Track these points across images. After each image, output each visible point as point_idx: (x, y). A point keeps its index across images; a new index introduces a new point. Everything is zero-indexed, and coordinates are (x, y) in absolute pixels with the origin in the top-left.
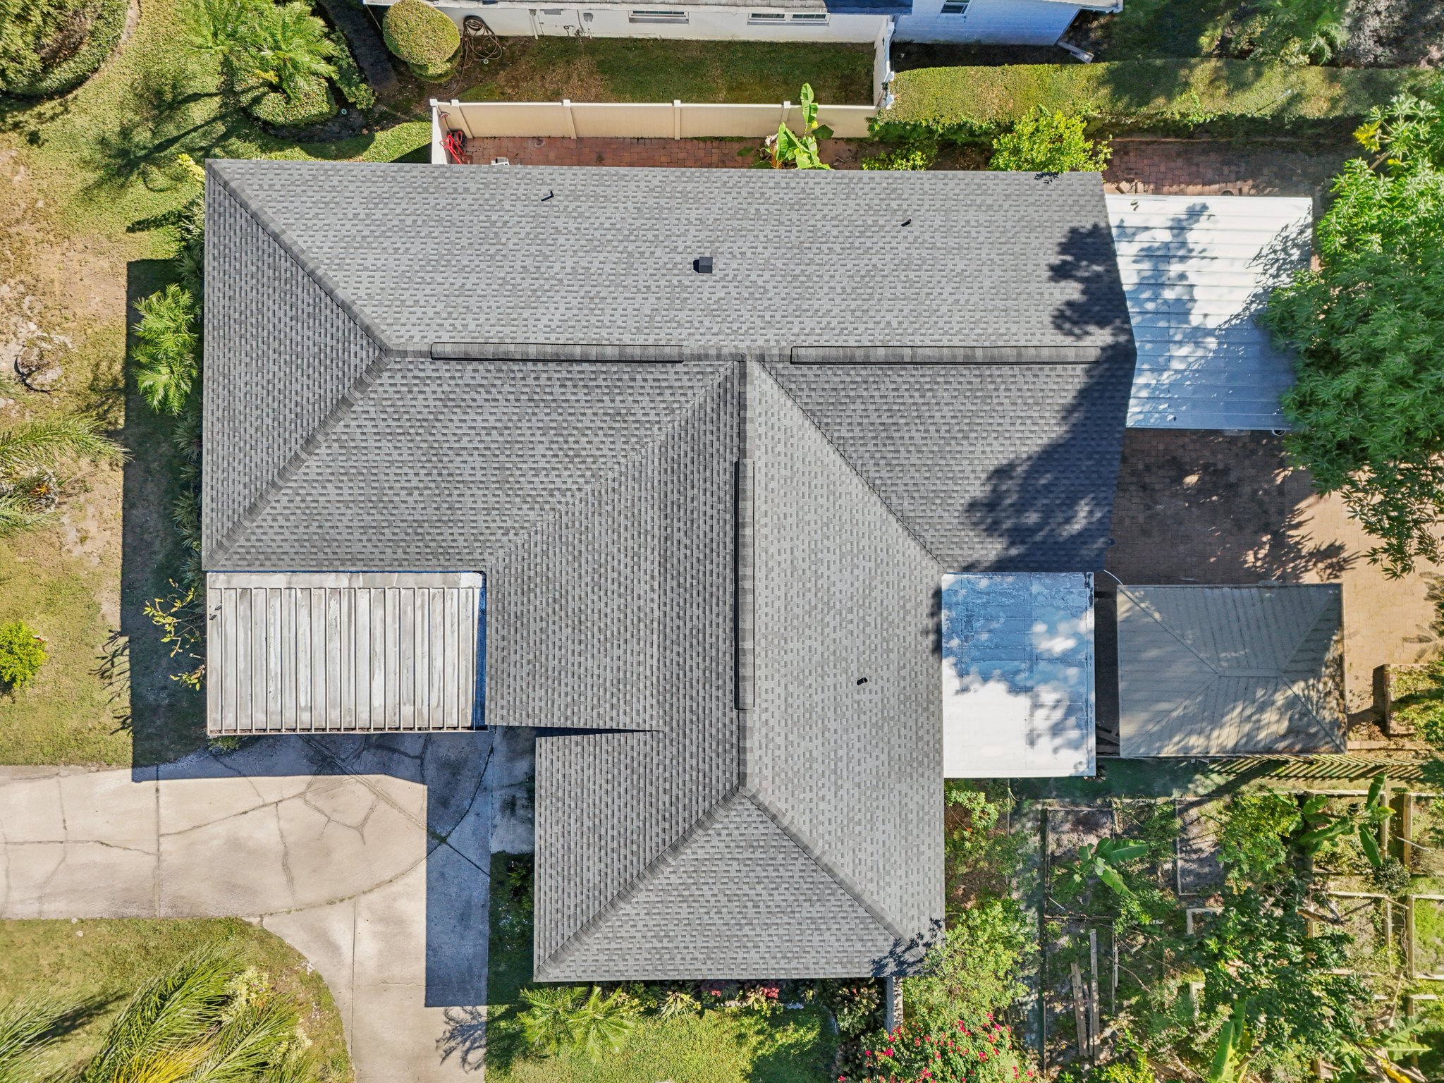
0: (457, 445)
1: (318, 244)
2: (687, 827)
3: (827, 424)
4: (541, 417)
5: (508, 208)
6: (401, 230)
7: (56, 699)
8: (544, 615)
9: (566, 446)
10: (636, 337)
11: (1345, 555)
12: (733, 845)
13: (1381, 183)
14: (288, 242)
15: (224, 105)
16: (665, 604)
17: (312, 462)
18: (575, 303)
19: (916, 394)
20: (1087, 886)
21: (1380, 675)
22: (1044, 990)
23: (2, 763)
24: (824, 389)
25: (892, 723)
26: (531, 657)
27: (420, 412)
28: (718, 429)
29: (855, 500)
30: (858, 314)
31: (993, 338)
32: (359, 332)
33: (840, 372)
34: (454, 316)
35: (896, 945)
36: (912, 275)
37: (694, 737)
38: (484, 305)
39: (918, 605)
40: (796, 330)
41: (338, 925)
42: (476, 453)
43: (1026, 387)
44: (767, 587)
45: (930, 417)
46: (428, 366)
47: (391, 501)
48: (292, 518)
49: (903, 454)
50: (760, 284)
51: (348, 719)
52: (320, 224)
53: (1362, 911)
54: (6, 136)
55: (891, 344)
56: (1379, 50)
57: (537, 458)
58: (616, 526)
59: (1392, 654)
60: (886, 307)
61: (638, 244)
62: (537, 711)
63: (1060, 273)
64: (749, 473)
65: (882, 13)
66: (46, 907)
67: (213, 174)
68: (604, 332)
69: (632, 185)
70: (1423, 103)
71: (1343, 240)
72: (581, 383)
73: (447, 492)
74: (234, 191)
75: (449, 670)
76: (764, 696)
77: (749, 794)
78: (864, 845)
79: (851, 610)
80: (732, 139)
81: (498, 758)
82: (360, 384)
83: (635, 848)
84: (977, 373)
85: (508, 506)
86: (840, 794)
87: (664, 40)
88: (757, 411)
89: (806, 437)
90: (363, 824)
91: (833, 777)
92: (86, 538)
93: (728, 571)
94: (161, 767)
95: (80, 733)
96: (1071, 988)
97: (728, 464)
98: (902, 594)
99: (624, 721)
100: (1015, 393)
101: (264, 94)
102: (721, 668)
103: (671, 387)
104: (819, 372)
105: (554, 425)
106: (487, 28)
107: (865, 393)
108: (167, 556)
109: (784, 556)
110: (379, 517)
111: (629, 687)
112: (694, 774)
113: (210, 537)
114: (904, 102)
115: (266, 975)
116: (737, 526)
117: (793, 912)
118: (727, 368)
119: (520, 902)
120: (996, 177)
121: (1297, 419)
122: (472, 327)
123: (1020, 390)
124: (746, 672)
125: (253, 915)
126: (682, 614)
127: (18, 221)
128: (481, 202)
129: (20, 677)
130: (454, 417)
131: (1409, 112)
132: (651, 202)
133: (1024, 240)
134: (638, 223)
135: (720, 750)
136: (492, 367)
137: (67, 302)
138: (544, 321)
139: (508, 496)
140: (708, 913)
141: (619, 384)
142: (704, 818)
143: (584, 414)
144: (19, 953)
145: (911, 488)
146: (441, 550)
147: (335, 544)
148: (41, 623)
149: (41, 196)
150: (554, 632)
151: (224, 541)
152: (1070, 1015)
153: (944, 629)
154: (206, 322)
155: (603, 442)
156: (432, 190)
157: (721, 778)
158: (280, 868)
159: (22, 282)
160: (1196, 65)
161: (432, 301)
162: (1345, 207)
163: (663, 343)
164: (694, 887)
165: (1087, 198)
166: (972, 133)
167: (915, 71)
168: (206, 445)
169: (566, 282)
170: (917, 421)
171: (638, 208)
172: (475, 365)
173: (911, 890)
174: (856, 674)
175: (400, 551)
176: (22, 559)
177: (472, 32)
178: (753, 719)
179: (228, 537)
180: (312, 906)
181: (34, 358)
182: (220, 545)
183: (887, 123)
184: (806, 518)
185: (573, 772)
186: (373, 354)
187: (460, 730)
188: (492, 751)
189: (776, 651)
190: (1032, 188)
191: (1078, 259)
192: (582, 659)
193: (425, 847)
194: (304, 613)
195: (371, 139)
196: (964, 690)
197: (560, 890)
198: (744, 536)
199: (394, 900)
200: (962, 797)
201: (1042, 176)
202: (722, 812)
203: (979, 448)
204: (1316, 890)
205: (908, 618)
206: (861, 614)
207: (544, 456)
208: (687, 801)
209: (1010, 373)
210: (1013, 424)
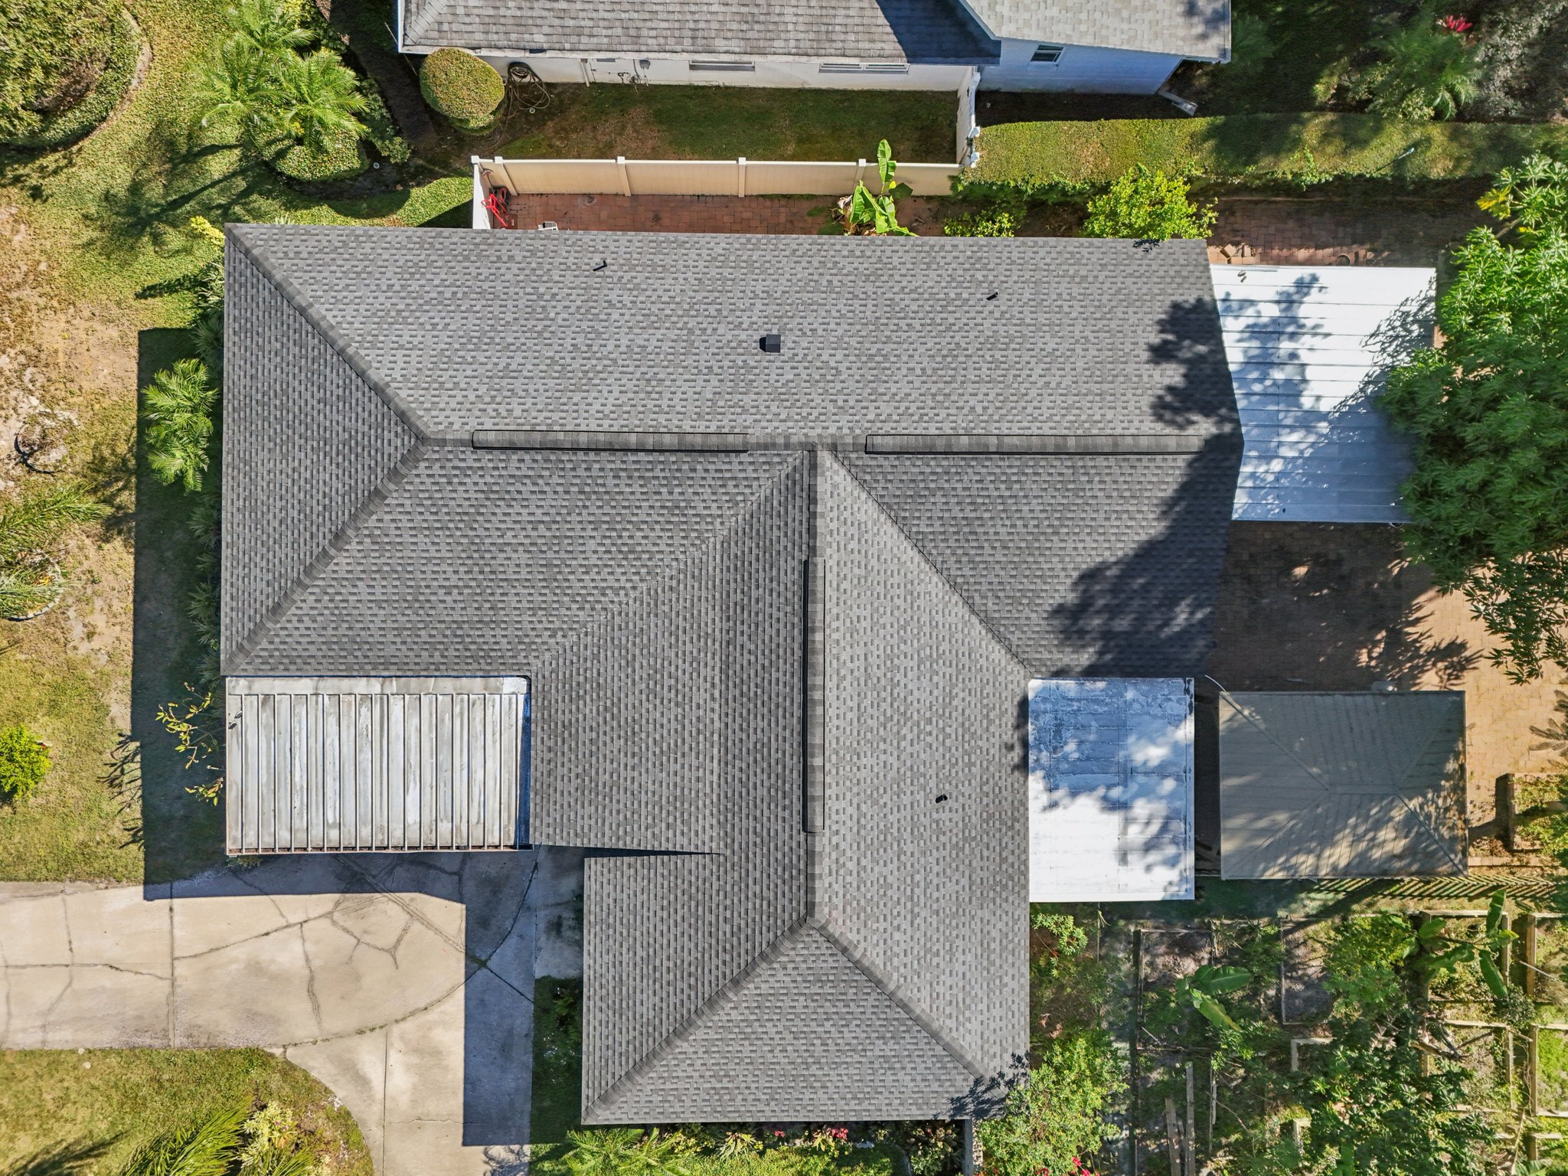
0: (501, 541)
1: (349, 319)
2: (750, 959)
3: (904, 518)
4: (593, 510)
5: (556, 278)
6: (440, 303)
7: (61, 810)
8: (594, 725)
9: (619, 542)
10: (697, 424)
11: (1467, 653)
12: (799, 979)
13: (1510, 256)
14: (316, 317)
15: (244, 157)
16: (727, 715)
17: (342, 559)
18: (630, 385)
19: (1003, 486)
20: (1184, 1016)
21: (1503, 785)
22: (1137, 1127)
23: (2, 879)
24: (902, 481)
25: (973, 844)
26: (580, 770)
27: (460, 506)
28: (786, 524)
29: (935, 601)
30: (940, 398)
31: (1087, 425)
32: (394, 418)
33: (919, 463)
34: (498, 399)
35: (977, 1082)
36: (998, 355)
37: (758, 861)
38: (531, 388)
39: (1003, 713)
40: (871, 417)
41: (368, 1057)
42: (521, 549)
43: (1122, 479)
44: (838, 698)
45: (1017, 511)
46: (470, 456)
47: (428, 601)
48: (319, 619)
49: (988, 551)
50: (833, 364)
51: (380, 837)
52: (351, 296)
53: (1481, 1042)
54: (4, 191)
55: (975, 432)
56: (1510, 102)
57: (588, 555)
58: (673, 628)
59: (1516, 762)
60: (970, 390)
61: (700, 319)
62: (586, 830)
63: (1161, 354)
64: (820, 574)
65: (967, 63)
66: (50, 1037)
67: (233, 239)
68: (662, 419)
69: (693, 254)
70: (1558, 165)
71: (1469, 319)
72: (637, 474)
73: (489, 591)
74: (257, 260)
75: (490, 783)
76: (834, 817)
77: (817, 925)
78: (942, 978)
79: (929, 721)
80: (801, 197)
81: (543, 874)
82: (394, 474)
83: (692, 981)
84: (1069, 463)
85: (555, 606)
86: (916, 922)
87: (727, 88)
88: (829, 505)
89: (882, 532)
90: (395, 947)
91: (909, 905)
92: (93, 634)
93: (796, 679)
94: (176, 884)
95: (87, 846)
96: (1165, 1127)
97: (796, 562)
98: (985, 702)
99: (681, 843)
100: (1110, 486)
101: (289, 148)
102: (787, 786)
103: (734, 478)
104: (896, 463)
105: (607, 519)
106: (534, 75)
107: (946, 485)
108: (182, 654)
109: (857, 663)
110: (414, 618)
111: (686, 805)
112: (758, 902)
113: (229, 639)
114: (991, 160)
115: (289, 1112)
116: (806, 631)
117: (865, 1050)
118: (795, 458)
119: (566, 1032)
120: (1091, 245)
121: (1418, 512)
122: (517, 412)
123: (1116, 482)
124: (816, 791)
125: (276, 1045)
126: (745, 725)
127: (18, 285)
128: (527, 272)
129: (21, 787)
130: (497, 511)
131: (1542, 175)
132: (713, 272)
133: (1122, 316)
134: (699, 297)
135: (787, 876)
136: (539, 457)
137: (74, 374)
138: (597, 406)
139: (555, 594)
140: (771, 1051)
141: (678, 475)
142: (768, 951)
143: (639, 507)
144: (20, 1087)
145: (996, 587)
146: (482, 654)
147: (367, 647)
148: (44, 727)
149: (43, 258)
150: (605, 744)
151: (245, 643)
152: (1164, 1153)
153: (1031, 739)
154: (225, 402)
155: (660, 537)
156: (473, 258)
157: (787, 908)
158: (305, 993)
159: (23, 352)
160: (1309, 120)
161: (474, 383)
162: (1470, 283)
163: (726, 430)
164: (756, 1024)
165: (1191, 268)
166: (1064, 193)
167: (1003, 126)
168: (226, 538)
169: (620, 362)
170: (1003, 515)
171: (700, 280)
172: (521, 454)
173: (992, 1026)
174: (935, 791)
175: (437, 654)
176: (23, 657)
177: (517, 79)
178: (822, 843)
179: (249, 639)
180: (340, 1036)
181: (35, 437)
182: (241, 648)
183: (972, 183)
184: (882, 621)
185: (625, 896)
186: (409, 442)
187: (502, 849)
188: (536, 867)
189: (848, 768)
190: (1130, 257)
191: (1181, 337)
192: (636, 774)
193: (463, 971)
194: (332, 721)
195: (406, 196)
196: (1053, 805)
197: (611, 1026)
198: (814, 642)
199: (430, 1029)
200: (1049, 922)
201: (1140, 244)
202: (788, 944)
203: (1070, 545)
204: (1431, 1019)
205: (992, 729)
206: (941, 725)
207: (595, 552)
208: (750, 931)
209: (1105, 464)
210: (1108, 519)
